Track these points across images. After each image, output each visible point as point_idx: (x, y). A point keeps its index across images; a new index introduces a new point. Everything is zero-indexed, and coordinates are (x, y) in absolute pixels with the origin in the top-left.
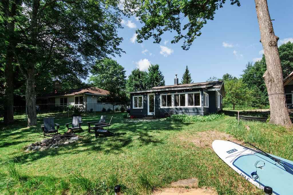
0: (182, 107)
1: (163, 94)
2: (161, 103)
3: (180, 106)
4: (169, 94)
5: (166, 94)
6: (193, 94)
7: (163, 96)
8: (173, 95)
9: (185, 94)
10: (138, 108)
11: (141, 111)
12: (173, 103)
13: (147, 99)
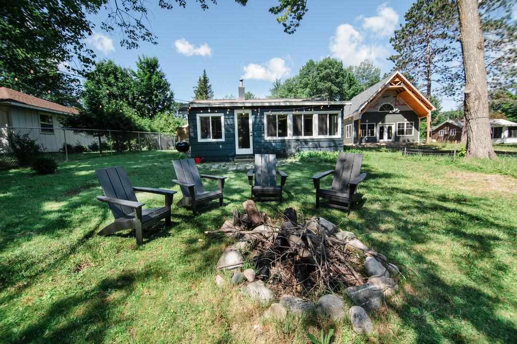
0: (307, 137)
1: (270, 113)
2: (266, 131)
3: (304, 135)
4: (282, 113)
5: (277, 113)
6: (327, 115)
7: (268, 116)
8: (291, 115)
9: (312, 115)
10: (211, 140)
11: (221, 146)
12: (290, 131)
13: (234, 122)
